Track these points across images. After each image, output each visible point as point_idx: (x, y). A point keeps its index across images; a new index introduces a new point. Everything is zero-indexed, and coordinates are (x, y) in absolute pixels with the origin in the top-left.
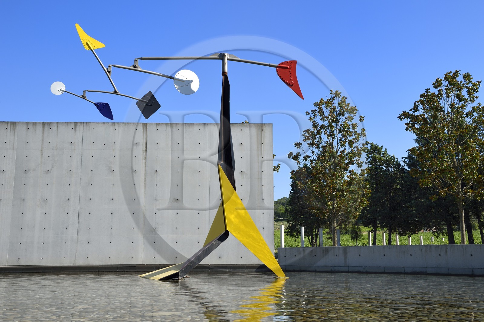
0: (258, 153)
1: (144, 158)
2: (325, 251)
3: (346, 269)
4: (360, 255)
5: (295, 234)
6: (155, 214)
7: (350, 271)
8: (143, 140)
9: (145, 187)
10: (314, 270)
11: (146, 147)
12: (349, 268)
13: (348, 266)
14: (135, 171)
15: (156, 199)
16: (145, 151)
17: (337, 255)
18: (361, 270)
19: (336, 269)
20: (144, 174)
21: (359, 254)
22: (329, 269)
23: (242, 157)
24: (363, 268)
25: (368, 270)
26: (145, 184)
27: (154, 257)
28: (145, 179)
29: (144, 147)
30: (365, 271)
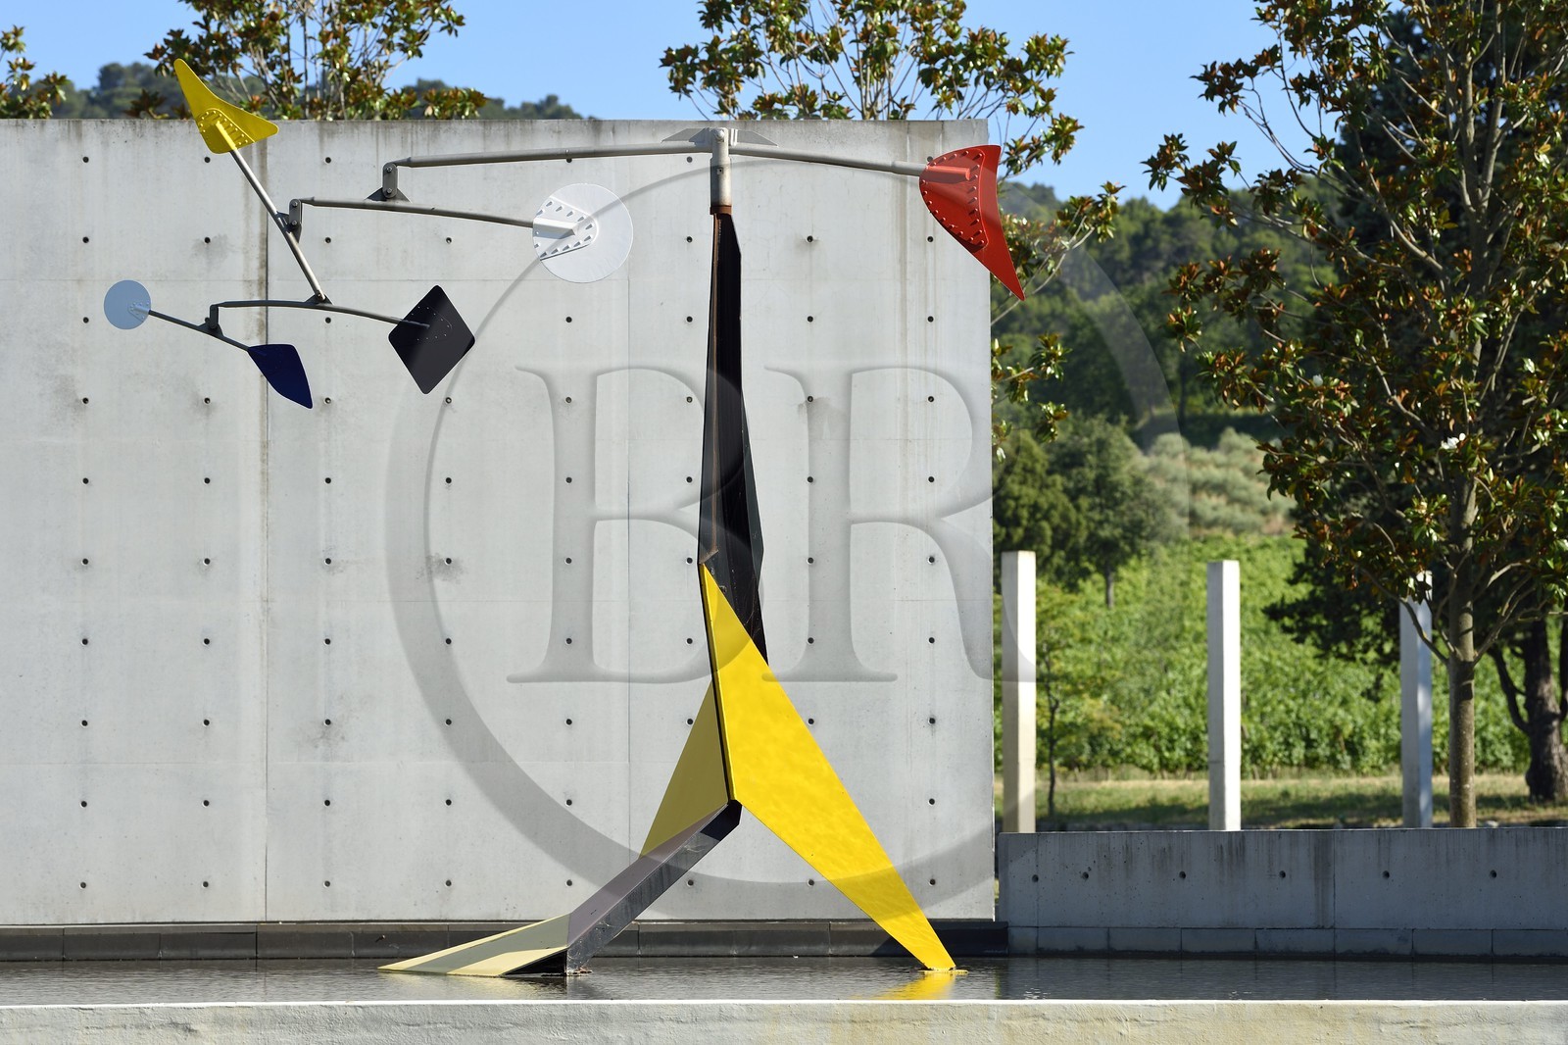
0: (904, 299)
1: (256, 330)
2: (1230, 853)
3: (1321, 942)
4: (1387, 875)
5: (1370, 623)
6: (328, 642)
7: (1340, 949)
8: (247, 225)
9: (265, 491)
10: (1174, 946)
11: (265, 264)
12: (1335, 936)
13: (1332, 928)
14: (207, 400)
15: (328, 561)
16: (261, 283)
17: (1283, 875)
18: (1392, 945)
19: (1280, 942)
20: (256, 419)
21: (1383, 871)
22: (1247, 945)
23: (810, 319)
24: (1399, 939)
25: (1422, 948)
26: (263, 473)
27: (328, 884)
28: (265, 445)
29: (255, 264)
30: (1406, 950)
